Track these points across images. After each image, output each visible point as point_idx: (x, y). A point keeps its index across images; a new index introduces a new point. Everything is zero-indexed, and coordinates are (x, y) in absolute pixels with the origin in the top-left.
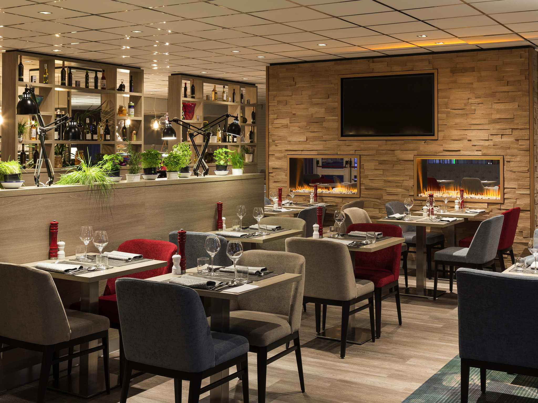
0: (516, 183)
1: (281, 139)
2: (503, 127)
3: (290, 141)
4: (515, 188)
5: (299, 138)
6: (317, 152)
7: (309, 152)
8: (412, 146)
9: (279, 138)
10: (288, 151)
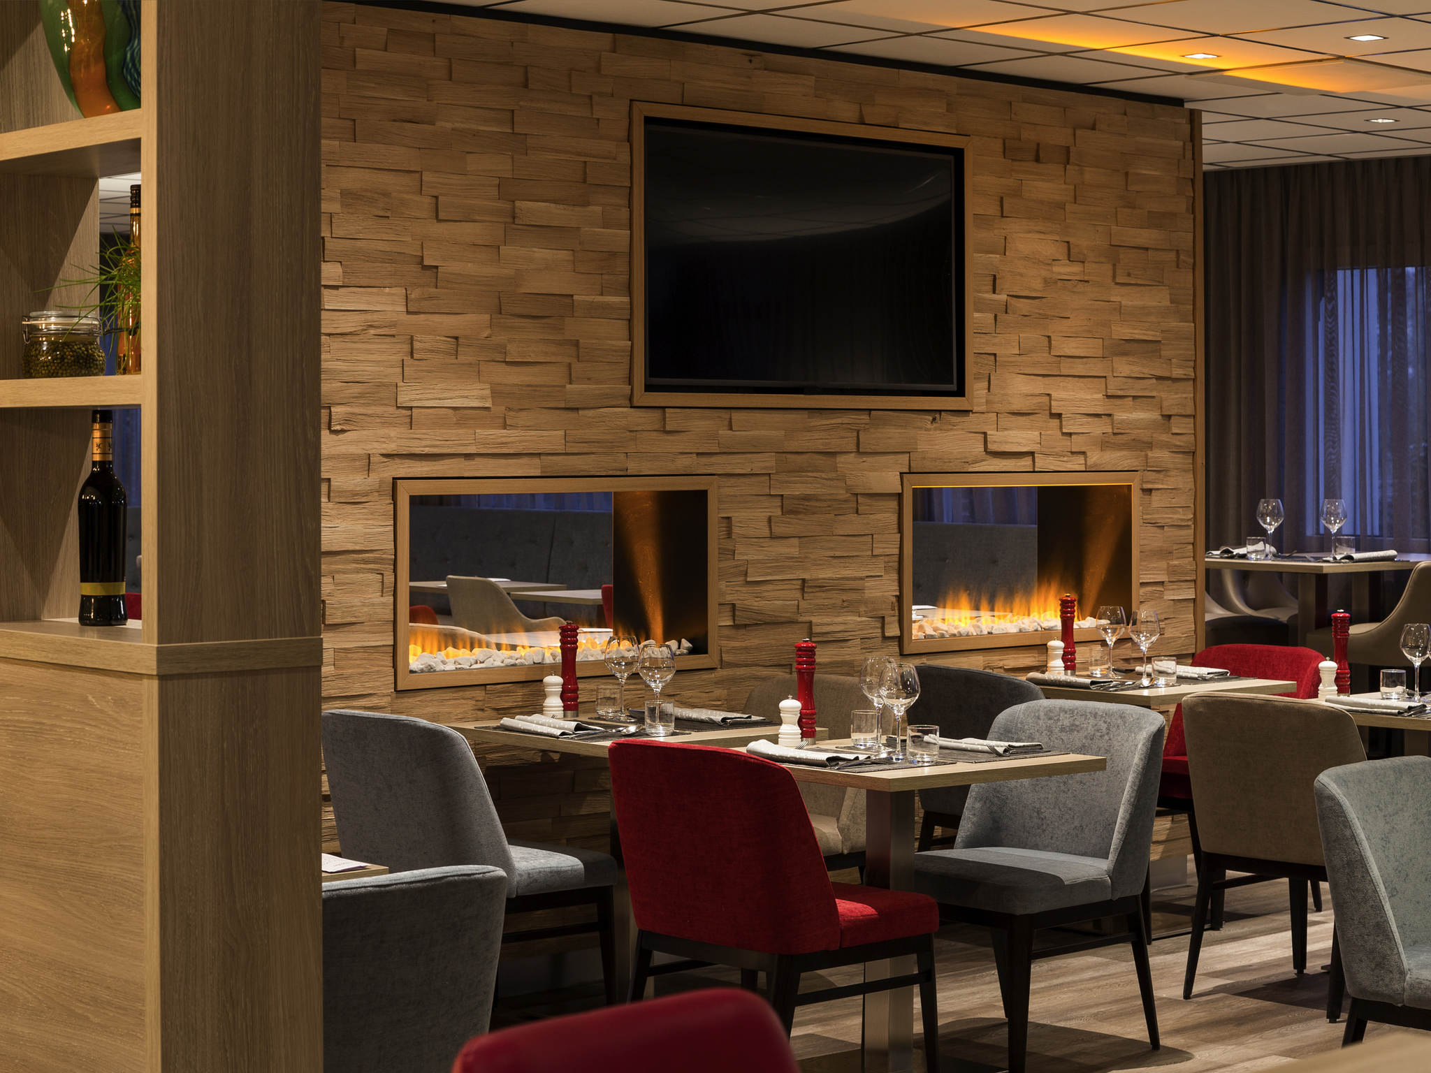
0: (1163, 564)
1: (361, 396)
2: (1136, 370)
3: (411, 408)
4: (1162, 583)
5: (457, 393)
6: (536, 461)
7: (503, 461)
8: (892, 435)
9: (356, 389)
10: (398, 461)
